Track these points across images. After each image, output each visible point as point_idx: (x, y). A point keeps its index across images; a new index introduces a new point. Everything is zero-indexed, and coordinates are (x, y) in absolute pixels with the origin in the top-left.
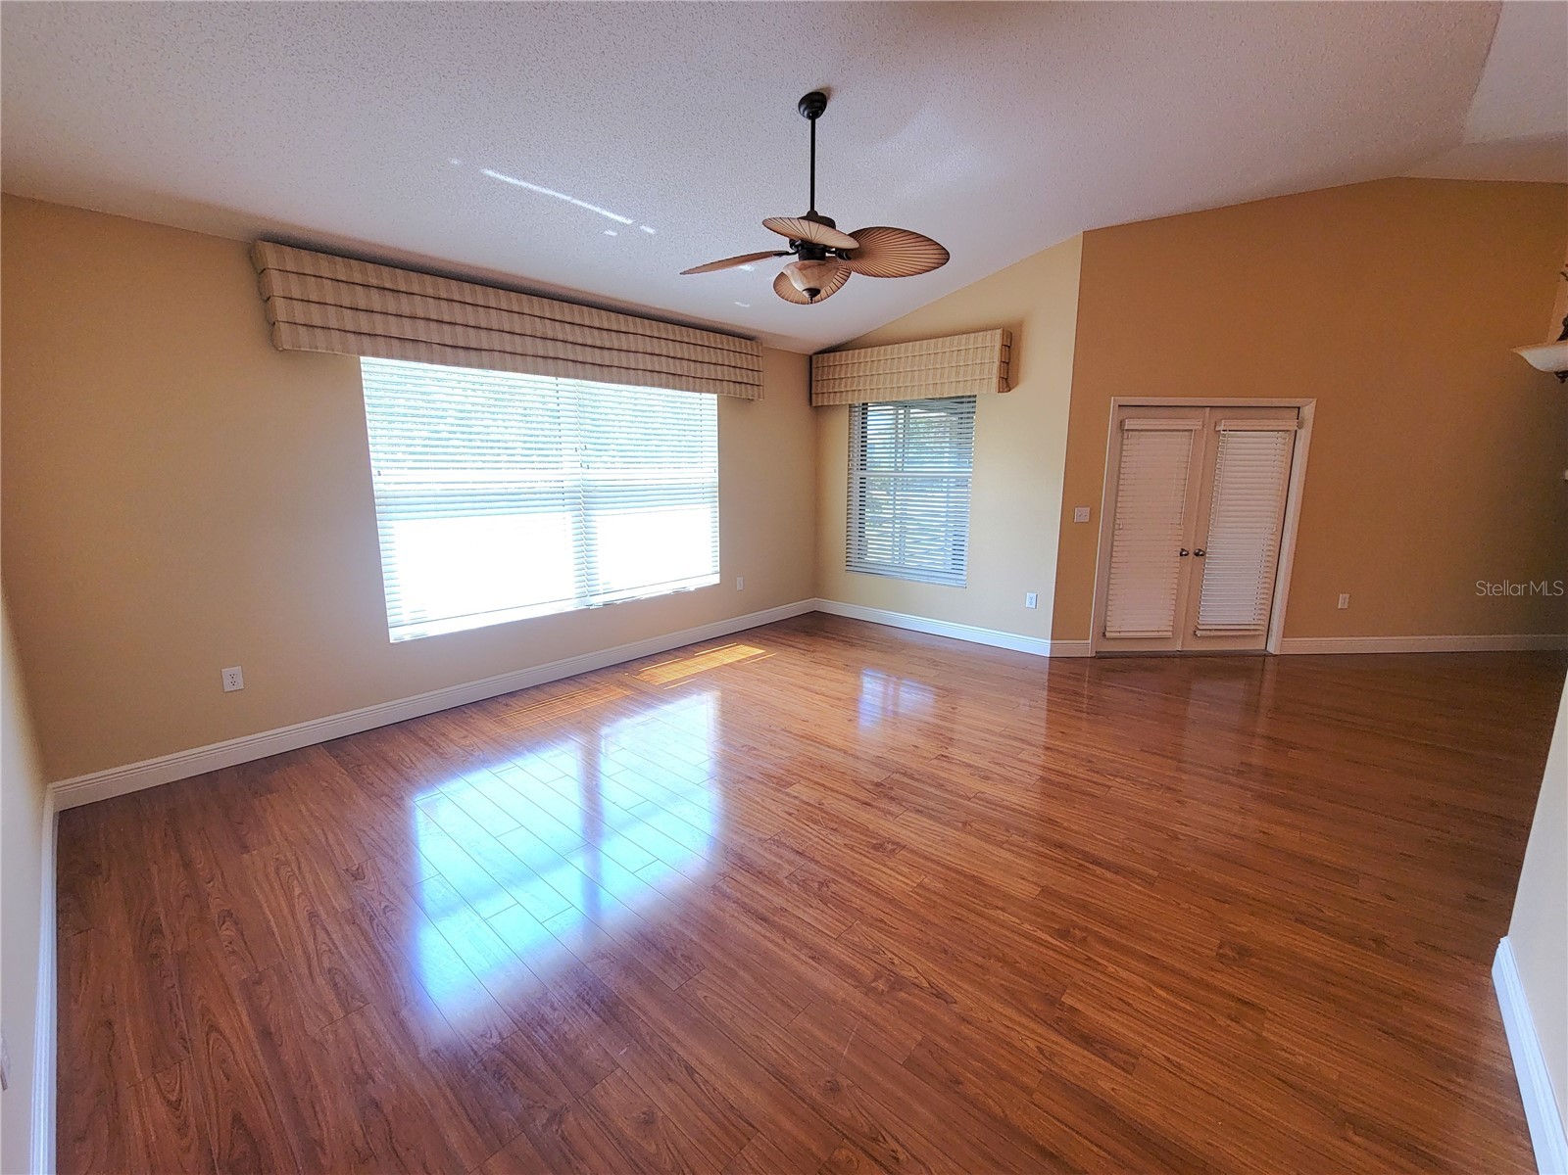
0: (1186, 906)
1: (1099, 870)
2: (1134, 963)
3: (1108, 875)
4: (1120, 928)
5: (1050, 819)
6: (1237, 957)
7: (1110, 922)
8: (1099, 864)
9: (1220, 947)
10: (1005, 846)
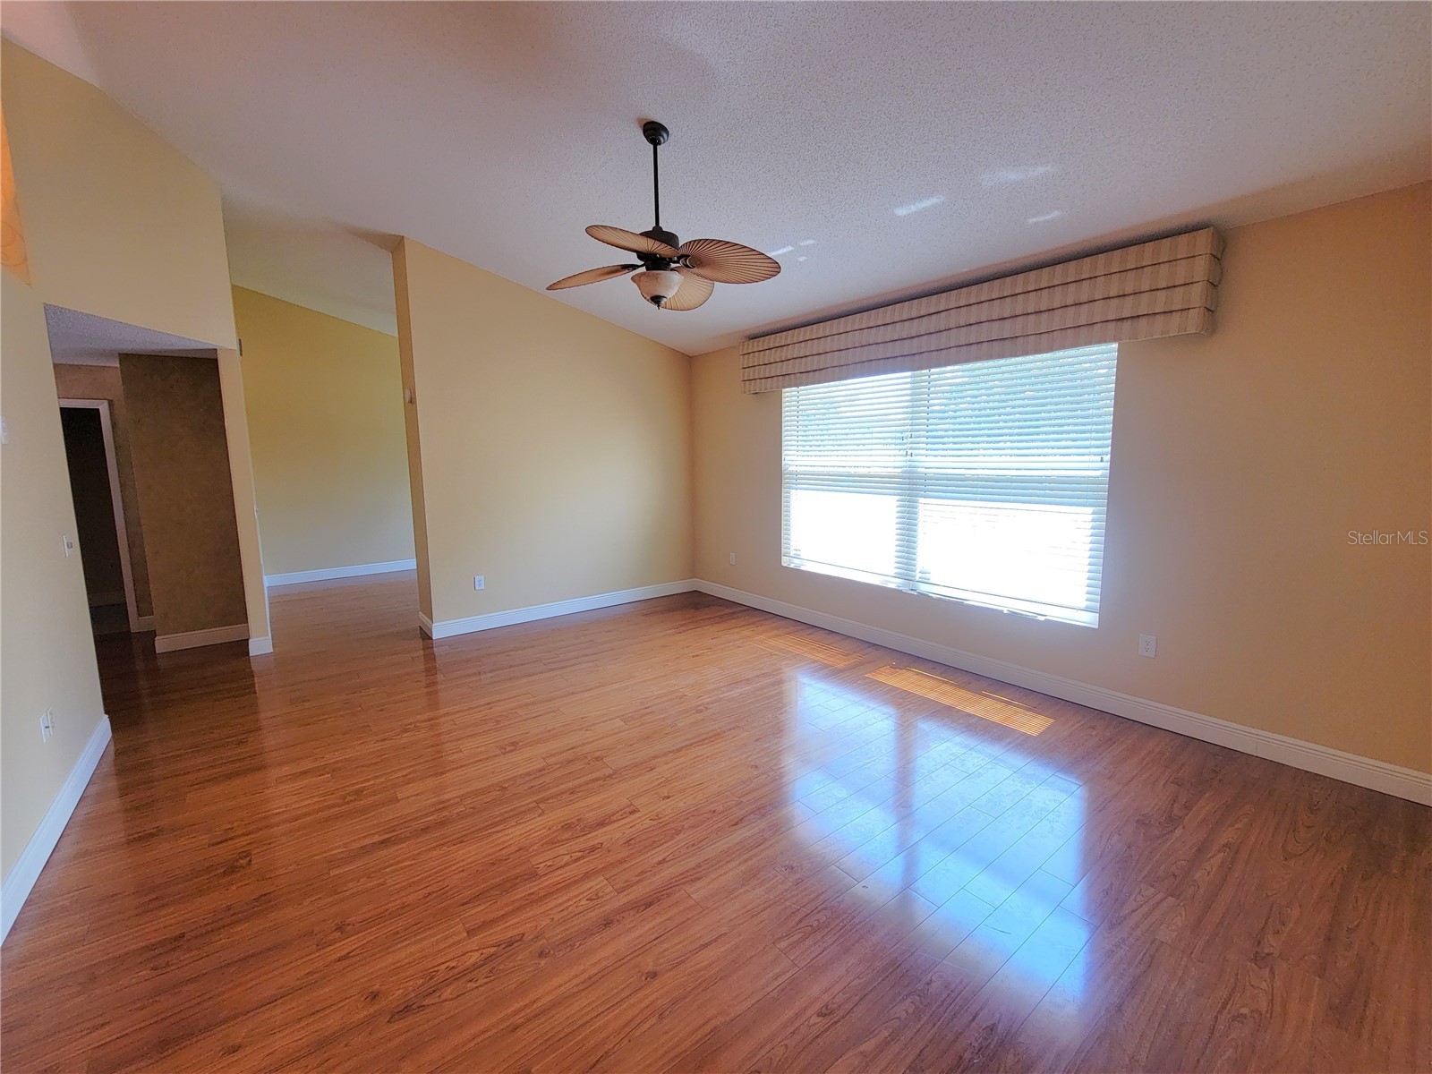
0: (291, 868)
1: (377, 838)
2: (304, 810)
3: (368, 841)
4: (327, 819)
5: (462, 842)
6: (235, 864)
7: (336, 817)
8: (382, 842)
9: (250, 861)
10: (458, 800)
